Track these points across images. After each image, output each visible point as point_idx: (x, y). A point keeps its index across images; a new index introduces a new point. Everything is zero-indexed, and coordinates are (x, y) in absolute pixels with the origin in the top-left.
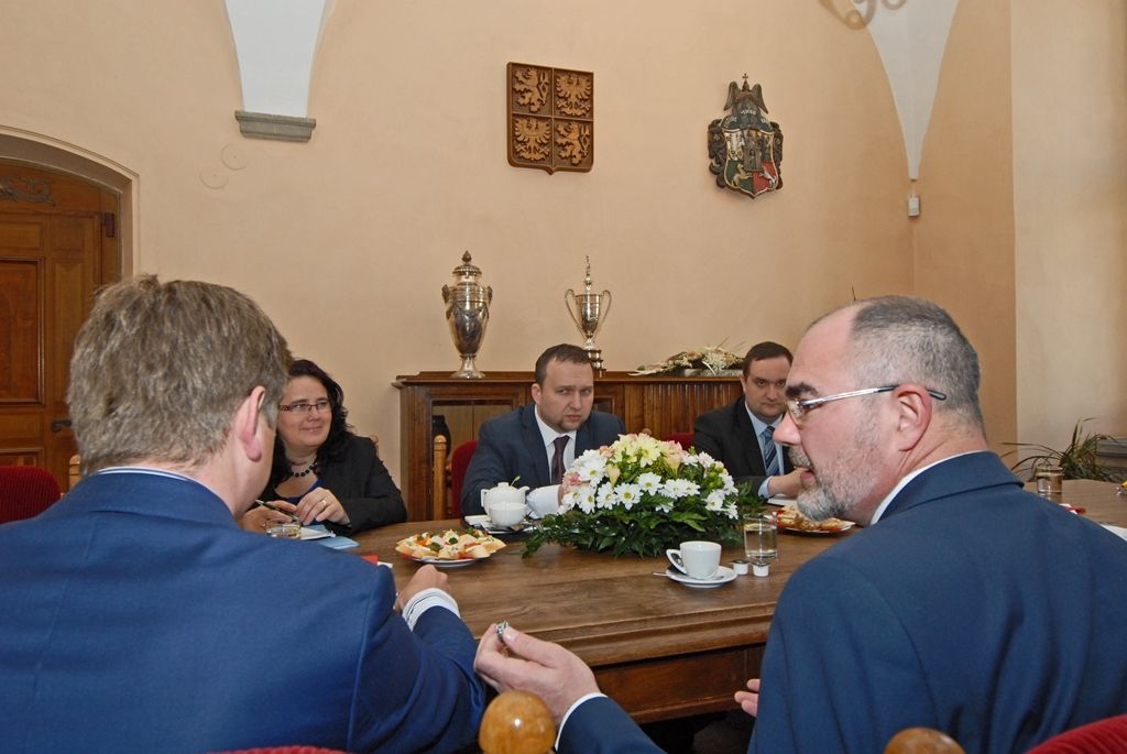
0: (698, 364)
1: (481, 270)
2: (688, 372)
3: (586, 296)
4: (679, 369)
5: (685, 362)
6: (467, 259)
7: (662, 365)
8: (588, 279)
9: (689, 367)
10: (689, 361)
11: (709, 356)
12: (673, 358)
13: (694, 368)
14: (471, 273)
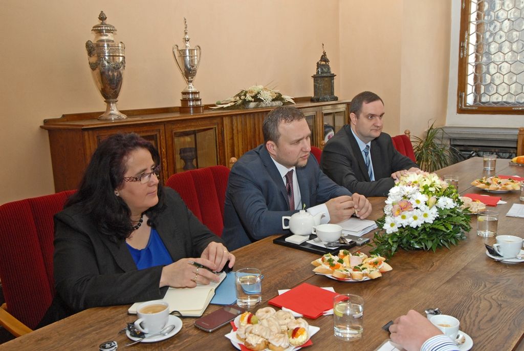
0: (256, 98)
1: (116, 28)
2: (252, 105)
3: (185, 50)
4: (245, 103)
5: (249, 98)
6: (102, 18)
7: (233, 100)
8: (187, 37)
9: (252, 101)
10: (252, 97)
11: (262, 93)
12: (239, 95)
13: (254, 101)
14: (108, 31)
